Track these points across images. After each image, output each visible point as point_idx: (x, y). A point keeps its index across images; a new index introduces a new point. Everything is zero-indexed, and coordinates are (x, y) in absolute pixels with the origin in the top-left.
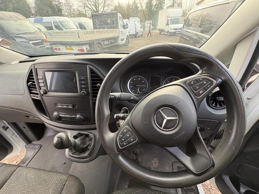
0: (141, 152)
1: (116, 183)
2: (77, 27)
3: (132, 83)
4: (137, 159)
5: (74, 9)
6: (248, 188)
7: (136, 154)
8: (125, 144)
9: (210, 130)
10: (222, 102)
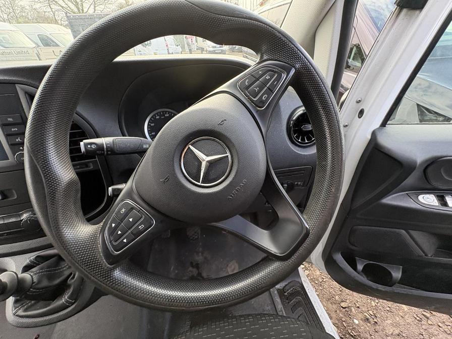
0: (205, 258)
1: (166, 333)
2: (36, 44)
3: (152, 125)
4: (200, 274)
5: (23, 8)
6: (366, 261)
7: (197, 266)
8: (125, 241)
9: (303, 186)
10: (311, 132)
